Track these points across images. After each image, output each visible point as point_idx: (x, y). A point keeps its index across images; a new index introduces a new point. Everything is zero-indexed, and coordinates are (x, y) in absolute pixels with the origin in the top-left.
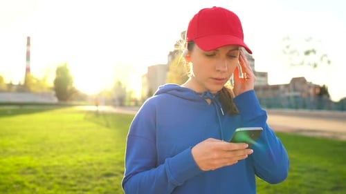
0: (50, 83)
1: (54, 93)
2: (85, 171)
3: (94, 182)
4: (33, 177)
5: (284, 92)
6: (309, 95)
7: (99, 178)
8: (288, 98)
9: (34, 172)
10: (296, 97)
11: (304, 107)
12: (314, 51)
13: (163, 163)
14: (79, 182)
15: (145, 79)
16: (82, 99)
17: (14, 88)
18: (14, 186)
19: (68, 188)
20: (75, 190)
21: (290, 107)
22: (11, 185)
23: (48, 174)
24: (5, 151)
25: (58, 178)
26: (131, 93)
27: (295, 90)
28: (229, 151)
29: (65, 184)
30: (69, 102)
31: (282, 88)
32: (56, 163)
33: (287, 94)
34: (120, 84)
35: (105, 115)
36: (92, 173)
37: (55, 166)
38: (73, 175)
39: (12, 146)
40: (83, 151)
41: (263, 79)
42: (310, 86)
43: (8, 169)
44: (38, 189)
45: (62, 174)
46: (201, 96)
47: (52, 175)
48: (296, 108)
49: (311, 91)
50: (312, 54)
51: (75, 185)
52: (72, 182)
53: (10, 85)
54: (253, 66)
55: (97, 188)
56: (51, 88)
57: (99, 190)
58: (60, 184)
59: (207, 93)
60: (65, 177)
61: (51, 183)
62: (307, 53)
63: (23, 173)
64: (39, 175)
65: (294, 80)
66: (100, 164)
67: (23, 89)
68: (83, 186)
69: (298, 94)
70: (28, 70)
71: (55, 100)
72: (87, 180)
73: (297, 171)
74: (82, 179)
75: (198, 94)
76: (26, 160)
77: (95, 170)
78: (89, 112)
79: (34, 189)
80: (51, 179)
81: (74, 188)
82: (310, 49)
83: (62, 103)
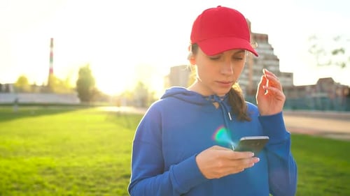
0: (73, 84)
1: (76, 94)
2: (105, 172)
3: (112, 184)
4: (52, 178)
5: (310, 93)
6: (337, 96)
7: (117, 180)
8: (315, 99)
9: (55, 173)
10: (323, 98)
11: (332, 108)
12: (343, 50)
13: (168, 170)
14: (98, 183)
15: (168, 80)
16: (104, 99)
17: (37, 89)
18: (35, 186)
19: (87, 189)
20: (93, 192)
21: (317, 108)
22: (31, 185)
23: (68, 174)
24: (27, 151)
25: (78, 178)
26: (153, 94)
27: (322, 91)
28: (233, 160)
29: (84, 185)
30: (91, 103)
31: (308, 89)
32: (76, 164)
33: (314, 95)
34: (141, 85)
35: (126, 116)
36: (111, 174)
37: (74, 167)
38: (92, 176)
39: (34, 147)
40: (103, 152)
41: (288, 79)
42: (338, 86)
43: (28, 169)
44: (57, 189)
45: (82, 175)
46: (208, 99)
47: (72, 176)
48: (323, 109)
49: (339, 92)
50: (340, 54)
51: (94, 186)
52: (91, 183)
53: (34, 86)
55: (115, 190)
56: (74, 89)
57: (118, 192)
58: (79, 184)
59: (214, 96)
60: (84, 178)
61: (70, 184)
62: (335, 53)
63: (43, 173)
64: (59, 175)
65: (321, 81)
66: (120, 165)
67: (46, 89)
68: (102, 188)
69: (325, 95)
70: (51, 71)
71: (78, 101)
72: (106, 181)
73: (322, 176)
74: (101, 180)
75: (204, 97)
76: (47, 161)
77: (114, 171)
78: (111, 113)
79: (54, 189)
80: (71, 180)
81: (92, 189)
82: (339, 48)
83: (85, 103)
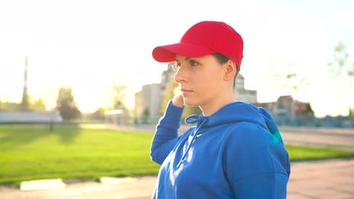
5: (272, 109)
12: (295, 75)
27: (281, 107)
33: (275, 111)
41: (252, 96)
54: (243, 84)
62: (289, 77)
65: (281, 98)
70: (25, 89)
71: (60, 119)
82: (291, 73)
